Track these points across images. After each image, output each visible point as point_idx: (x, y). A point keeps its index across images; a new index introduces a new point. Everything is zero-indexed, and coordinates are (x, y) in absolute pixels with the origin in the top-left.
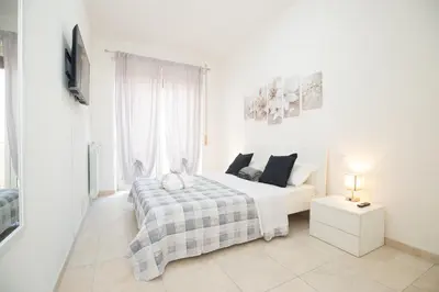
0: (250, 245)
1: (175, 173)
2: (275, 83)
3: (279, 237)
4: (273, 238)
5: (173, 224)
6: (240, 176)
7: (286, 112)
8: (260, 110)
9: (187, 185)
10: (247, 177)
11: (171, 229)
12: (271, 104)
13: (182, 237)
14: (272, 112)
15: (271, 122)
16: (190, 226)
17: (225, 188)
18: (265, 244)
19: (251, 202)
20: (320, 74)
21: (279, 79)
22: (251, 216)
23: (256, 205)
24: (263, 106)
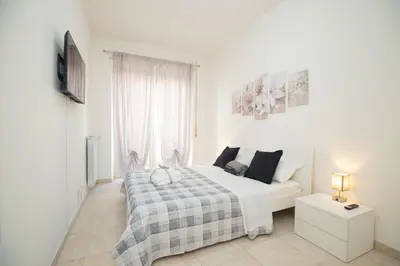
0: (234, 243)
1: (164, 168)
2: (261, 80)
3: (262, 234)
4: (258, 236)
5: (157, 224)
6: (227, 170)
7: (272, 108)
8: (247, 105)
9: (175, 180)
10: (233, 172)
11: (155, 229)
12: (258, 100)
13: (165, 236)
14: (258, 108)
15: (257, 118)
16: (174, 225)
17: (212, 183)
18: (249, 241)
19: (234, 200)
20: (306, 72)
21: (265, 75)
22: (236, 214)
23: (240, 202)
24: (250, 102)
